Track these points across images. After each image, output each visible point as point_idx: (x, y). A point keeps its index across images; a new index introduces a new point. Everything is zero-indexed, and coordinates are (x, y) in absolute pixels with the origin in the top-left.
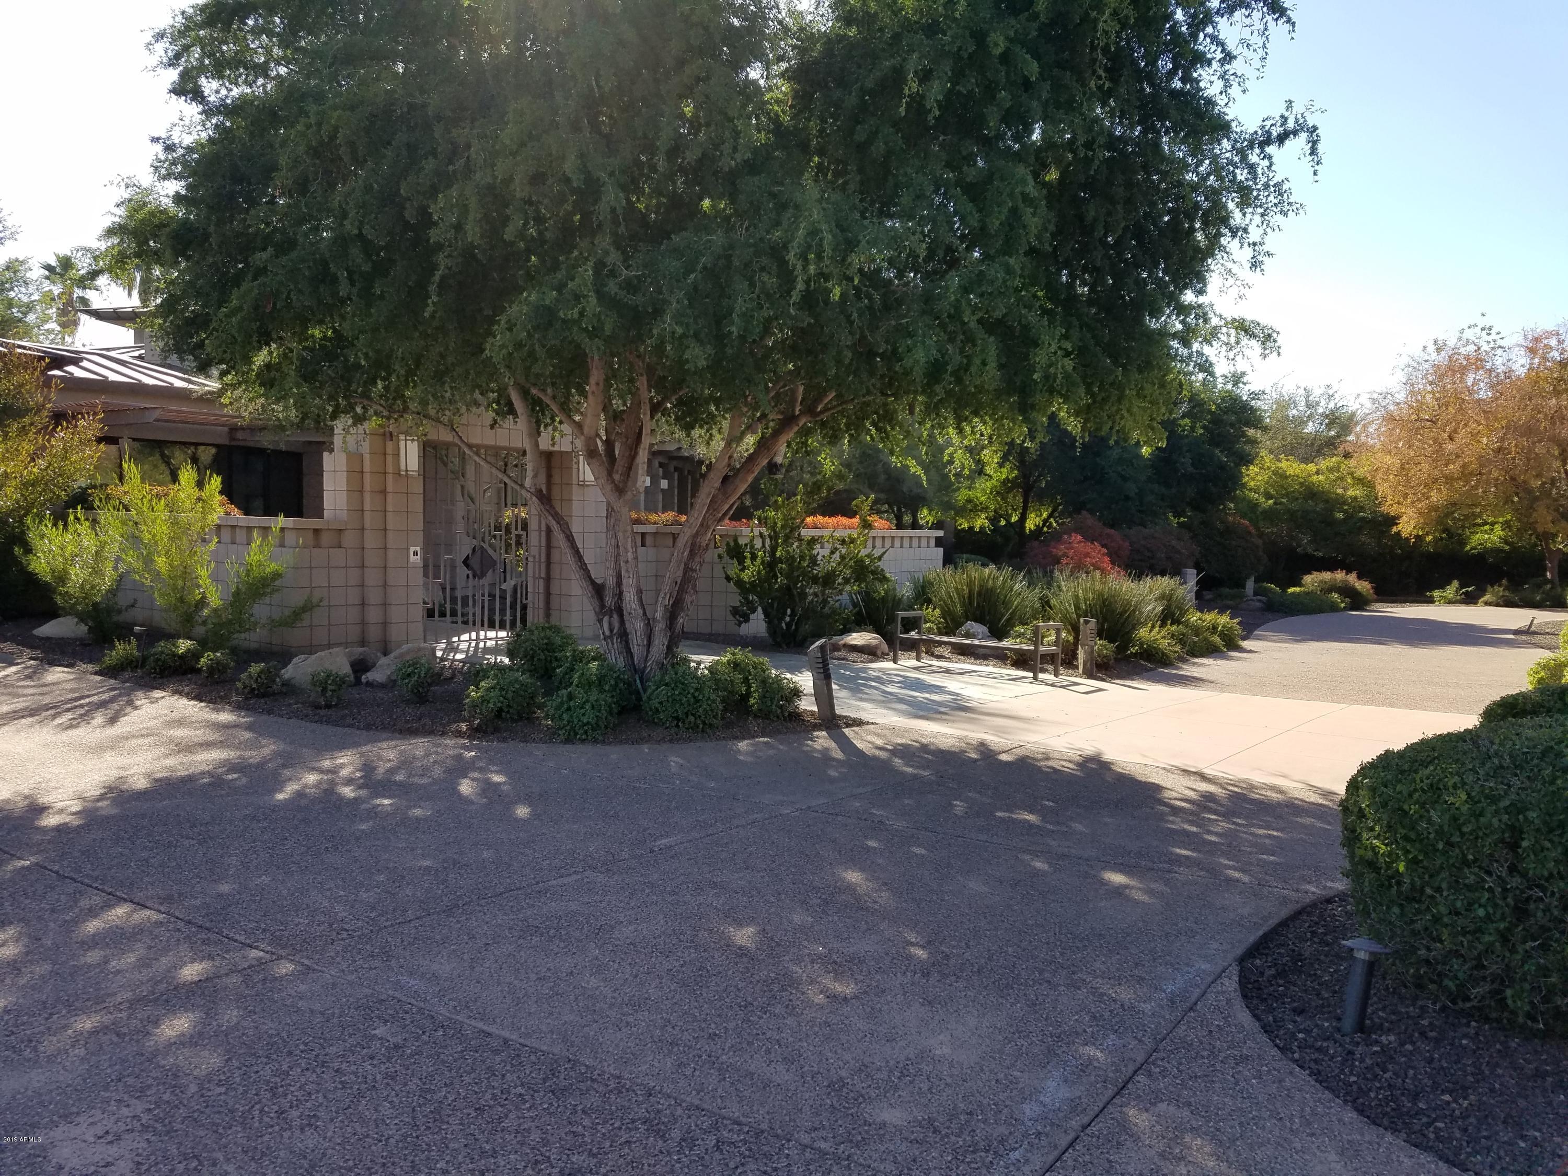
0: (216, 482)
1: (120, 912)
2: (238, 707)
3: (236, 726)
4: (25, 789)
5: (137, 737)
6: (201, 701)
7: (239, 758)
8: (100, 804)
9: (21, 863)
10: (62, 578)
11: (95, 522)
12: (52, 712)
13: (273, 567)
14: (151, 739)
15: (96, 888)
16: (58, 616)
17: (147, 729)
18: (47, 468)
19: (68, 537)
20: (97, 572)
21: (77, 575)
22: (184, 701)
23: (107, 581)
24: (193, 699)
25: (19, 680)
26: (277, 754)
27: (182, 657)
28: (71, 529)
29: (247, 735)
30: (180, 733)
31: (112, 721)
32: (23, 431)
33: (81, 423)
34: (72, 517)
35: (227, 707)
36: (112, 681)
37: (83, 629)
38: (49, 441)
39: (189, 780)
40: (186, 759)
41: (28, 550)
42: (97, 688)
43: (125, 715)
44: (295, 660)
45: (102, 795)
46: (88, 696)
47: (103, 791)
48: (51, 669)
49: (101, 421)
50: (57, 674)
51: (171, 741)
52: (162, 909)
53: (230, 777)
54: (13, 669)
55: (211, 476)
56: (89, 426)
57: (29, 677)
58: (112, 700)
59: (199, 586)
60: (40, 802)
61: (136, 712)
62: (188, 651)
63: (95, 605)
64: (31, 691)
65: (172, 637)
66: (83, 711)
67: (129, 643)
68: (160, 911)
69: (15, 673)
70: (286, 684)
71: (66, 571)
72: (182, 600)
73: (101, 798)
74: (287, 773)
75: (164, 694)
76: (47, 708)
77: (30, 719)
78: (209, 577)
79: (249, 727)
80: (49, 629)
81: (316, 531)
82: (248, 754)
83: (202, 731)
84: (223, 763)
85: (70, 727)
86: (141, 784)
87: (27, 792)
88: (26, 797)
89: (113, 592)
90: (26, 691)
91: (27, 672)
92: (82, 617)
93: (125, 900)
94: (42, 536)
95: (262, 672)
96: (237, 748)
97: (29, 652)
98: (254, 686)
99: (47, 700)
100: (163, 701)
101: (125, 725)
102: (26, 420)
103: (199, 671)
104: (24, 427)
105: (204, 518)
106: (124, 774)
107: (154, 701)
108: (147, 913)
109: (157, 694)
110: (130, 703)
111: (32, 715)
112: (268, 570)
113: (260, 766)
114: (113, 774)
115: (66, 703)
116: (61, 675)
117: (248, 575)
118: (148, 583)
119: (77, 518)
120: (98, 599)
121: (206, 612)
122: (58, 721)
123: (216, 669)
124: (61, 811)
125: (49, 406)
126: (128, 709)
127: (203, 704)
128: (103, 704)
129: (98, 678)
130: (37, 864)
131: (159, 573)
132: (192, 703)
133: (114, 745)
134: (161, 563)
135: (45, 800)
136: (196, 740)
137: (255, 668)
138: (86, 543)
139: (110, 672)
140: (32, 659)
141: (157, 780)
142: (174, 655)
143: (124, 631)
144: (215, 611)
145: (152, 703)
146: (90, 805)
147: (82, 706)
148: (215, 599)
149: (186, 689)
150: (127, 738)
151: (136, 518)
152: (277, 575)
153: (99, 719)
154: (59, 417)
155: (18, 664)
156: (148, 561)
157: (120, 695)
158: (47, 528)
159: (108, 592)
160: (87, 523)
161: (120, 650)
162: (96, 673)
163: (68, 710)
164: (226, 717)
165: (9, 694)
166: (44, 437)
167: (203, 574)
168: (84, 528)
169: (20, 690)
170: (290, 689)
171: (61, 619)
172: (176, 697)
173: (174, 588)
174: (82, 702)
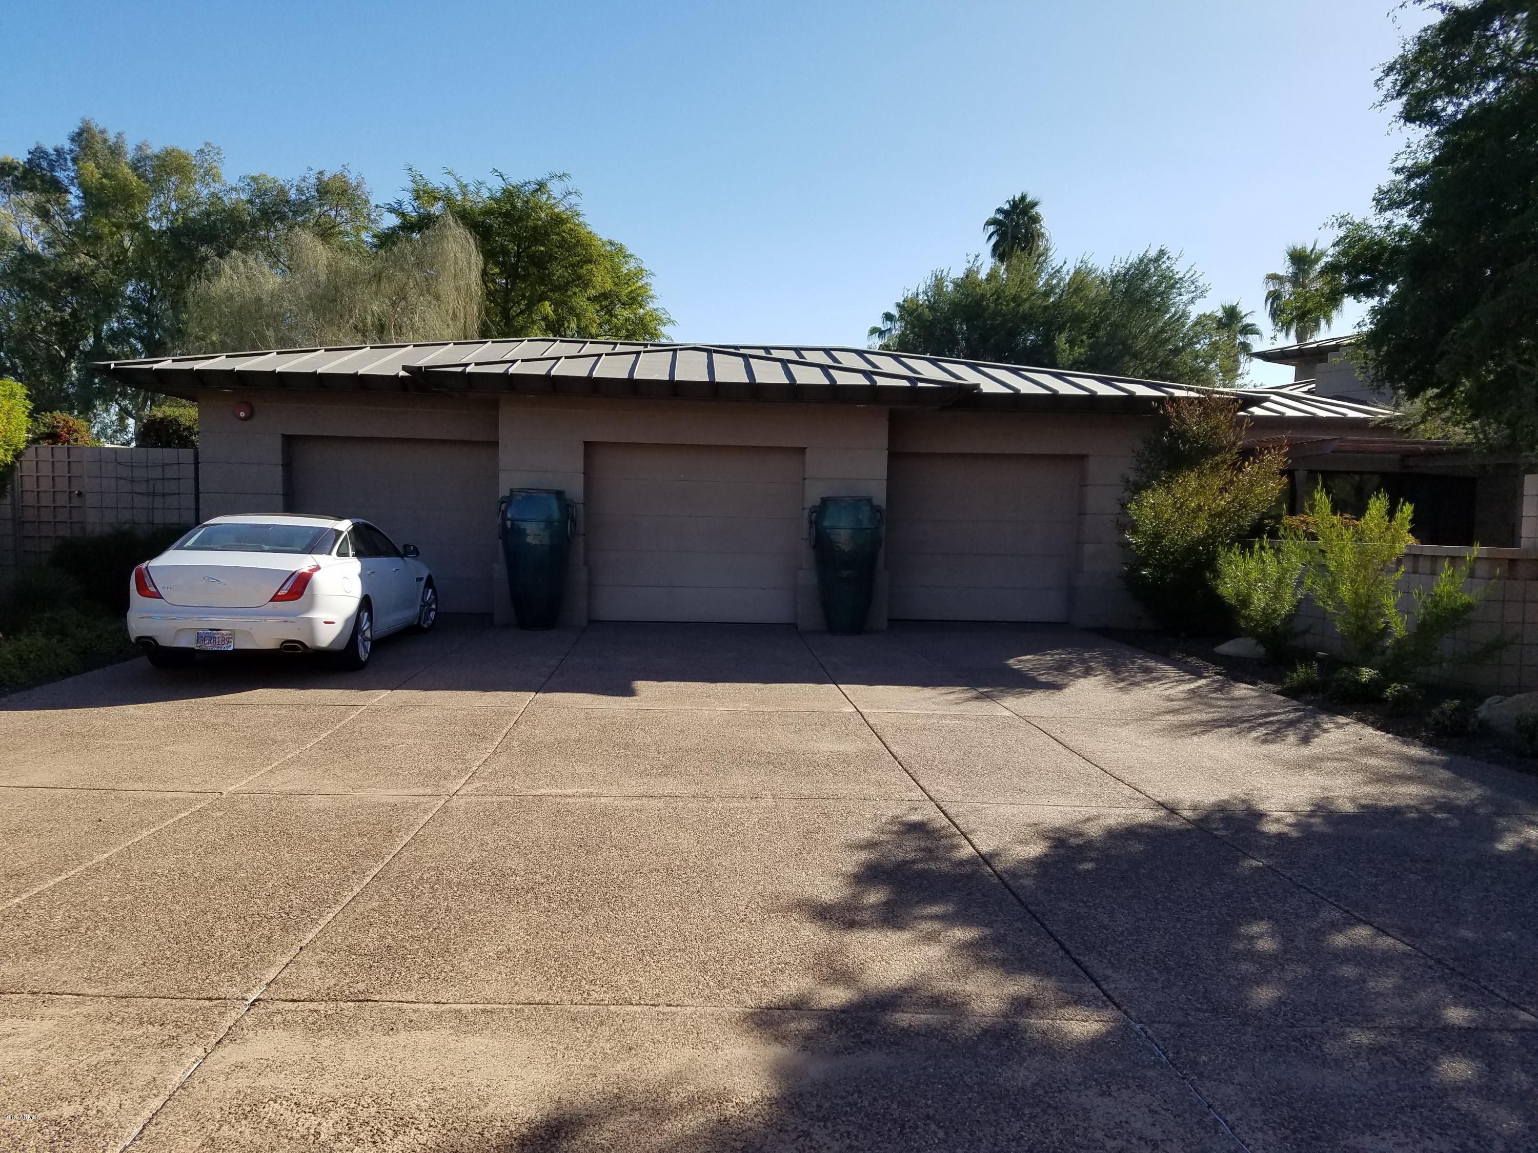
0: (1407, 510)
1: (1362, 933)
2: (1427, 744)
3: (1431, 763)
4: (1239, 792)
5: (1332, 760)
6: (1388, 733)
7: (1444, 797)
8: (1312, 820)
9: (1255, 863)
10: (1245, 602)
11: (1278, 551)
12: (1246, 725)
13: (1466, 598)
14: (1345, 764)
15: (1331, 903)
16: (1239, 636)
17: (1340, 753)
18: (1233, 501)
19: (1252, 564)
20: (1276, 597)
21: (1259, 600)
22: (1369, 730)
23: (1286, 606)
24: (1378, 729)
25: (1210, 692)
26: (1484, 801)
27: (1365, 685)
28: (1256, 557)
29: (1445, 774)
30: (1373, 761)
31: (1305, 740)
32: (1215, 468)
33: (1267, 457)
34: (1257, 546)
35: (1417, 741)
36: (1295, 702)
37: (1261, 650)
38: (1236, 476)
39: (1395, 812)
40: (1388, 789)
41: (1217, 574)
42: (1283, 707)
43: (1316, 736)
44: (1488, 701)
45: (1312, 811)
46: (1276, 714)
47: (1313, 808)
48: (1237, 685)
49: (1285, 455)
50: (1242, 690)
51: (1367, 769)
52: (1405, 939)
53: (1440, 816)
54: (1202, 682)
55: (1404, 504)
56: (1274, 460)
57: (1216, 690)
58: (1299, 720)
59: (1384, 615)
60: (1257, 807)
61: (1326, 735)
62: (1371, 680)
63: (1275, 628)
64: (1223, 703)
65: (1354, 665)
66: (1274, 728)
67: (1311, 667)
68: (1403, 942)
69: (1207, 685)
70: (1483, 724)
71: (1249, 595)
72: (1362, 628)
73: (1312, 814)
74: (1502, 822)
75: (1348, 720)
76: (1241, 720)
77: (1228, 729)
78: (1396, 606)
79: (1446, 766)
80: (1227, 648)
81: (1512, 562)
82: (1453, 794)
83: (1395, 764)
84: (1429, 800)
85: (1265, 741)
86: (1348, 808)
87: (1243, 797)
88: (1243, 801)
89: (1290, 617)
90: (1219, 703)
91: (1215, 685)
92: (1261, 639)
93: (1366, 923)
94: (1230, 563)
95: (1457, 709)
96: (1440, 787)
97: (1213, 668)
98: (1448, 723)
99: (1238, 713)
100: (1347, 728)
101: (1318, 746)
102: (1218, 458)
103: (1386, 700)
104: (1217, 464)
105: (1392, 547)
106: (1327, 794)
107: (1340, 726)
108: (1390, 941)
109: (1342, 720)
110: (1317, 725)
111: (1229, 726)
112: (1459, 603)
113: (1470, 810)
114: (1319, 793)
115: (1257, 718)
116: (1245, 691)
117: (1436, 606)
118: (1330, 609)
119: (1262, 548)
120: (1278, 623)
121: (1389, 642)
122: (1254, 734)
123: (1401, 700)
124: (1278, 820)
125: (1239, 443)
126: (1317, 732)
127: (1390, 736)
128: (1291, 724)
129: (1282, 698)
130: (1269, 867)
131: (1342, 600)
132: (1378, 733)
133: (1313, 763)
134: (1345, 591)
135: (1262, 807)
136: (1393, 771)
137: (1449, 705)
138: (1269, 570)
139: (1291, 693)
140: (1217, 674)
141: (1363, 806)
142: (1357, 683)
143: (1307, 656)
144: (1398, 641)
145: (1338, 728)
146: (1304, 819)
147: (1272, 723)
148: (1399, 628)
149: (1371, 718)
150: (1322, 760)
151: (1323, 547)
152: (1468, 607)
153: (1292, 738)
154: (1247, 453)
155: (1206, 677)
156: (1332, 589)
157: (1305, 716)
158: (1235, 555)
159: (1286, 616)
160: (1272, 551)
161: (1301, 673)
162: (1278, 693)
163: (1260, 725)
164: (1417, 752)
165: (1205, 704)
166: (1232, 472)
167: (1390, 602)
168: (1268, 556)
169: (1213, 702)
170: (1486, 731)
171: (1241, 640)
172: (1361, 725)
173: (1357, 616)
174: (1271, 719)
